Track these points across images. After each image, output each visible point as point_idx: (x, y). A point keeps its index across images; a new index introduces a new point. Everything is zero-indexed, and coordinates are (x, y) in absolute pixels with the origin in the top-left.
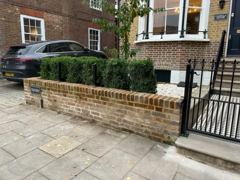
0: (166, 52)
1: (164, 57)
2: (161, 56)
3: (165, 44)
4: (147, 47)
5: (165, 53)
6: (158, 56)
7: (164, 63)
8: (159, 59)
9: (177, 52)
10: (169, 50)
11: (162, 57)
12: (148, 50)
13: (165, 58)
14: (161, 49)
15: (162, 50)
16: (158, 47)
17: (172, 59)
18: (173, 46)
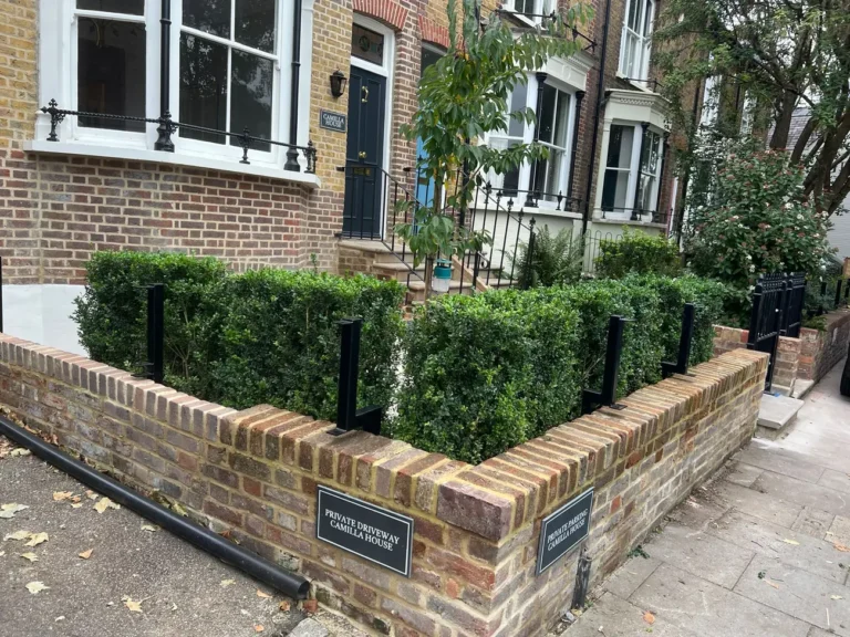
0: (252, 216)
1: (248, 236)
2: (237, 233)
3: (248, 187)
4: (178, 189)
5: (249, 220)
6: (226, 232)
7: (246, 262)
8: (229, 244)
9: (287, 222)
10: (262, 212)
11: (241, 236)
12: (181, 203)
13: (251, 240)
14: (237, 206)
15: (237, 210)
16: (222, 193)
17: (273, 245)
18: (274, 198)
